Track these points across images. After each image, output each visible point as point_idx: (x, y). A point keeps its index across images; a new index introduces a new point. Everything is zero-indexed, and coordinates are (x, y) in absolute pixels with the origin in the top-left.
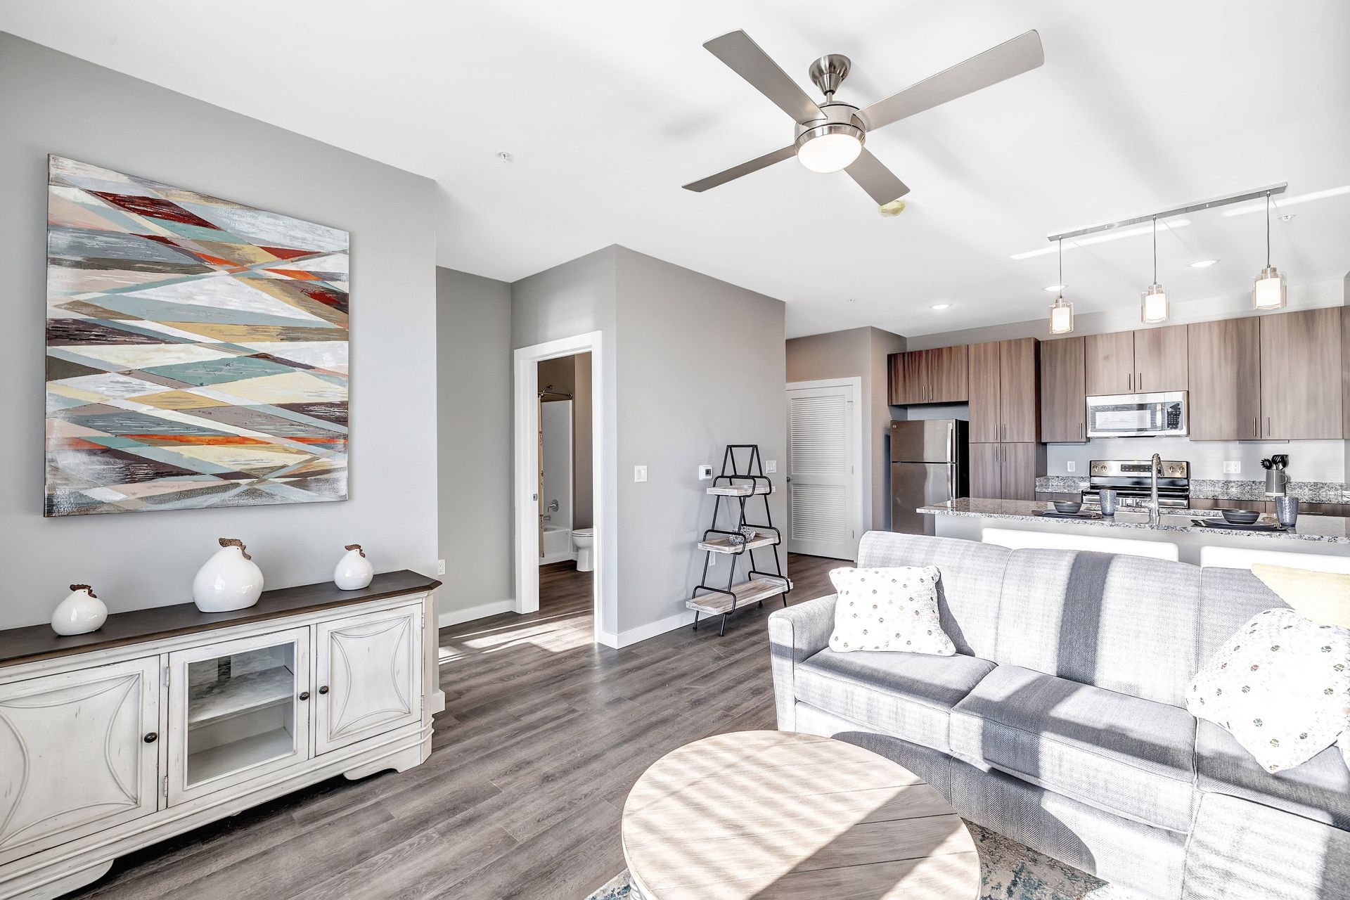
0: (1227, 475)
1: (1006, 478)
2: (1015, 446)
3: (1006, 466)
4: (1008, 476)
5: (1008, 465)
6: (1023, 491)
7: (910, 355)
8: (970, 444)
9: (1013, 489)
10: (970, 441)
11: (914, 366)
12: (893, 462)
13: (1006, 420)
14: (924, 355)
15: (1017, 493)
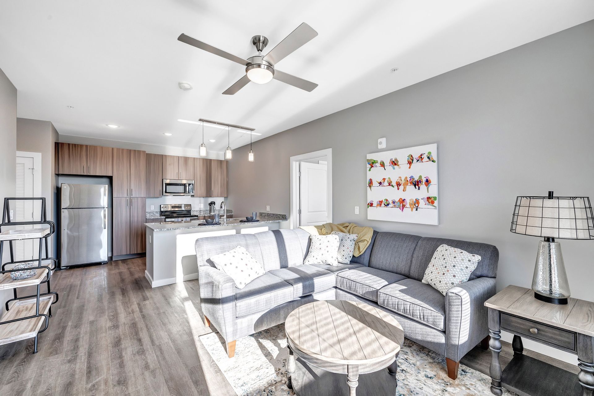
0: (200, 208)
1: (133, 214)
2: (137, 199)
3: (133, 209)
4: (134, 213)
5: (134, 207)
6: (141, 219)
7: (74, 145)
8: (113, 198)
9: (136, 219)
10: (113, 197)
11: (76, 153)
12: (63, 209)
13: (133, 187)
14: (84, 148)
15: (138, 221)
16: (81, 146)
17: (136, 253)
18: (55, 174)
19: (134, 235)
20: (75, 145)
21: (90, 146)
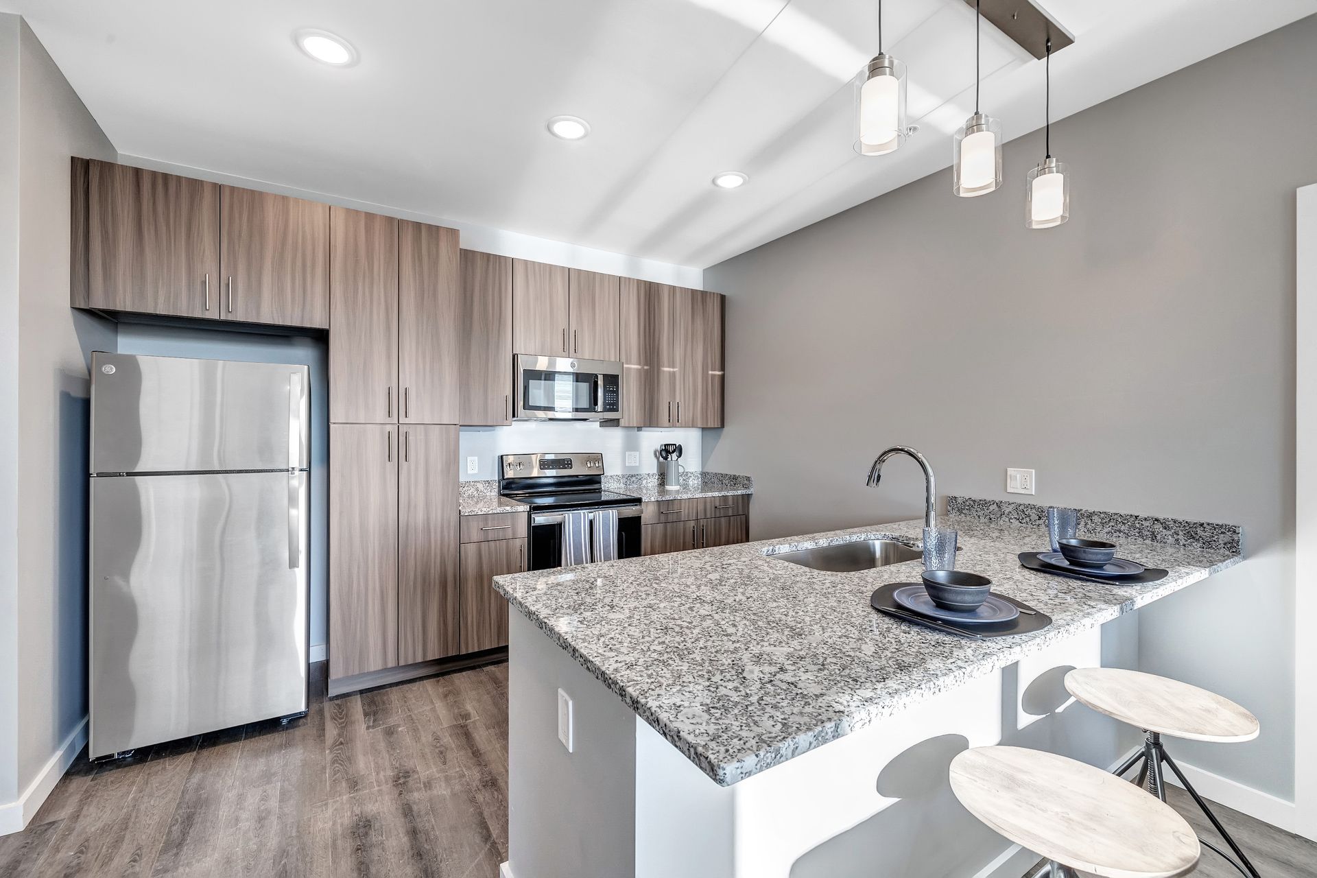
1: (409, 494)
2: (426, 431)
3: (409, 473)
4: (412, 490)
5: (413, 467)
6: (440, 517)
7: (160, 181)
8: (332, 426)
9: (420, 516)
10: (332, 420)
11: (172, 215)
12: (100, 475)
13: (408, 380)
14: (208, 196)
15: (428, 524)
16: (195, 185)
17: (419, 659)
18: (73, 308)
19: (415, 583)
20: (166, 176)
21: (232, 189)
